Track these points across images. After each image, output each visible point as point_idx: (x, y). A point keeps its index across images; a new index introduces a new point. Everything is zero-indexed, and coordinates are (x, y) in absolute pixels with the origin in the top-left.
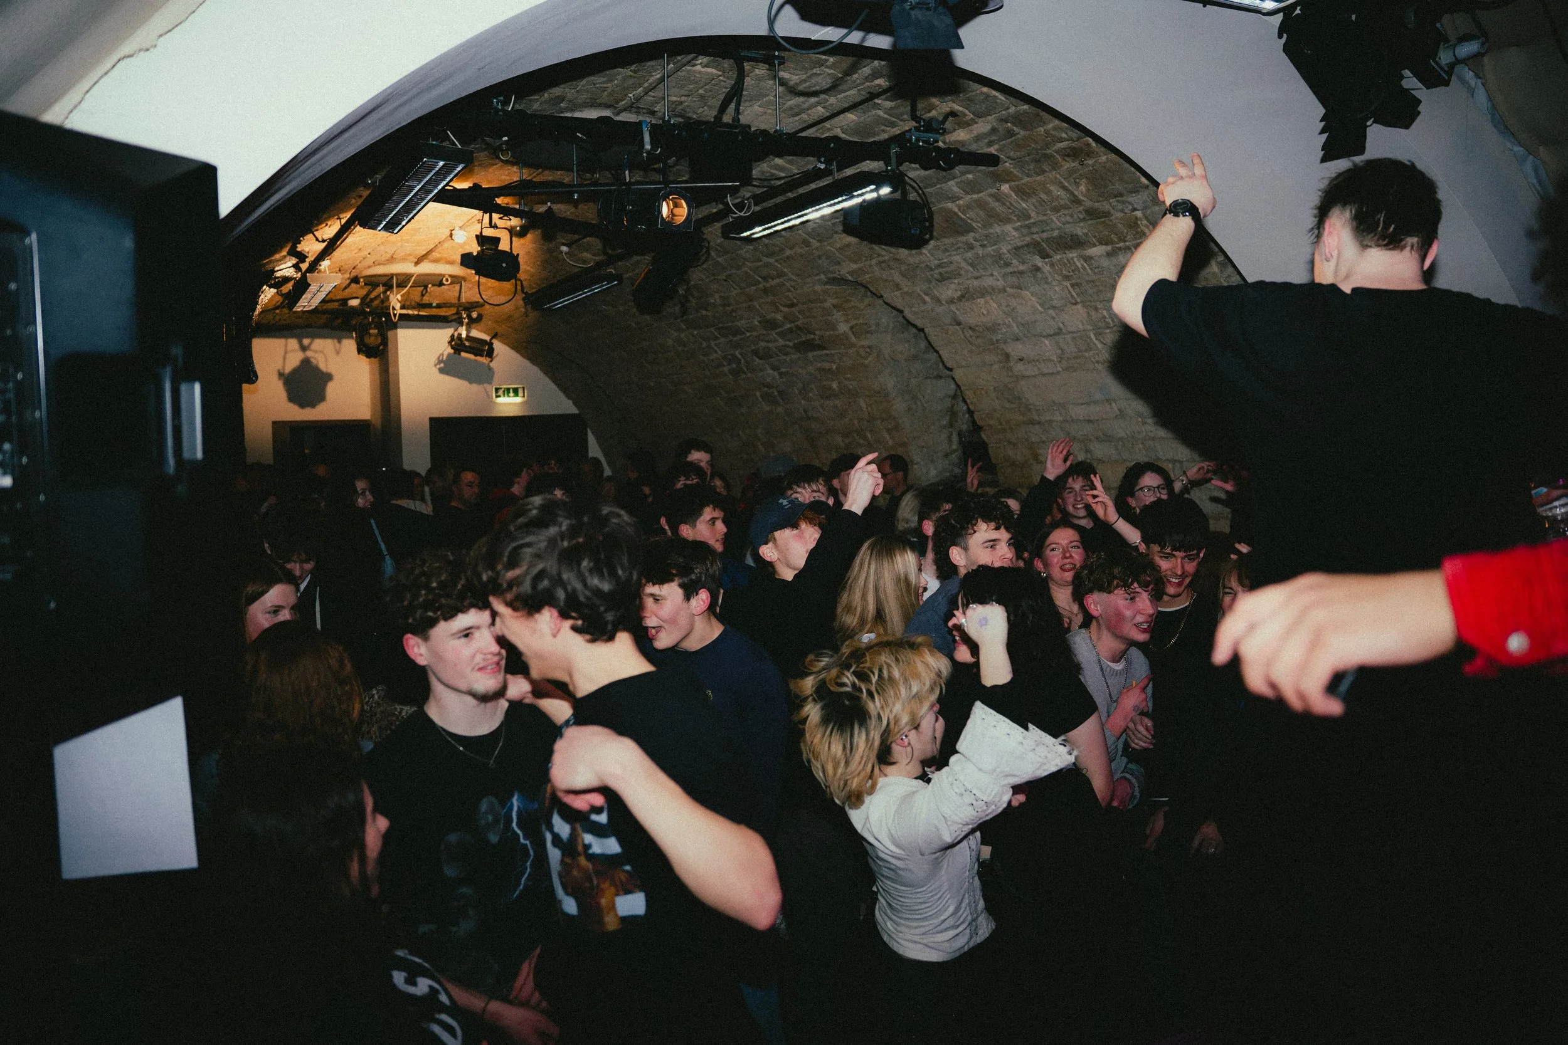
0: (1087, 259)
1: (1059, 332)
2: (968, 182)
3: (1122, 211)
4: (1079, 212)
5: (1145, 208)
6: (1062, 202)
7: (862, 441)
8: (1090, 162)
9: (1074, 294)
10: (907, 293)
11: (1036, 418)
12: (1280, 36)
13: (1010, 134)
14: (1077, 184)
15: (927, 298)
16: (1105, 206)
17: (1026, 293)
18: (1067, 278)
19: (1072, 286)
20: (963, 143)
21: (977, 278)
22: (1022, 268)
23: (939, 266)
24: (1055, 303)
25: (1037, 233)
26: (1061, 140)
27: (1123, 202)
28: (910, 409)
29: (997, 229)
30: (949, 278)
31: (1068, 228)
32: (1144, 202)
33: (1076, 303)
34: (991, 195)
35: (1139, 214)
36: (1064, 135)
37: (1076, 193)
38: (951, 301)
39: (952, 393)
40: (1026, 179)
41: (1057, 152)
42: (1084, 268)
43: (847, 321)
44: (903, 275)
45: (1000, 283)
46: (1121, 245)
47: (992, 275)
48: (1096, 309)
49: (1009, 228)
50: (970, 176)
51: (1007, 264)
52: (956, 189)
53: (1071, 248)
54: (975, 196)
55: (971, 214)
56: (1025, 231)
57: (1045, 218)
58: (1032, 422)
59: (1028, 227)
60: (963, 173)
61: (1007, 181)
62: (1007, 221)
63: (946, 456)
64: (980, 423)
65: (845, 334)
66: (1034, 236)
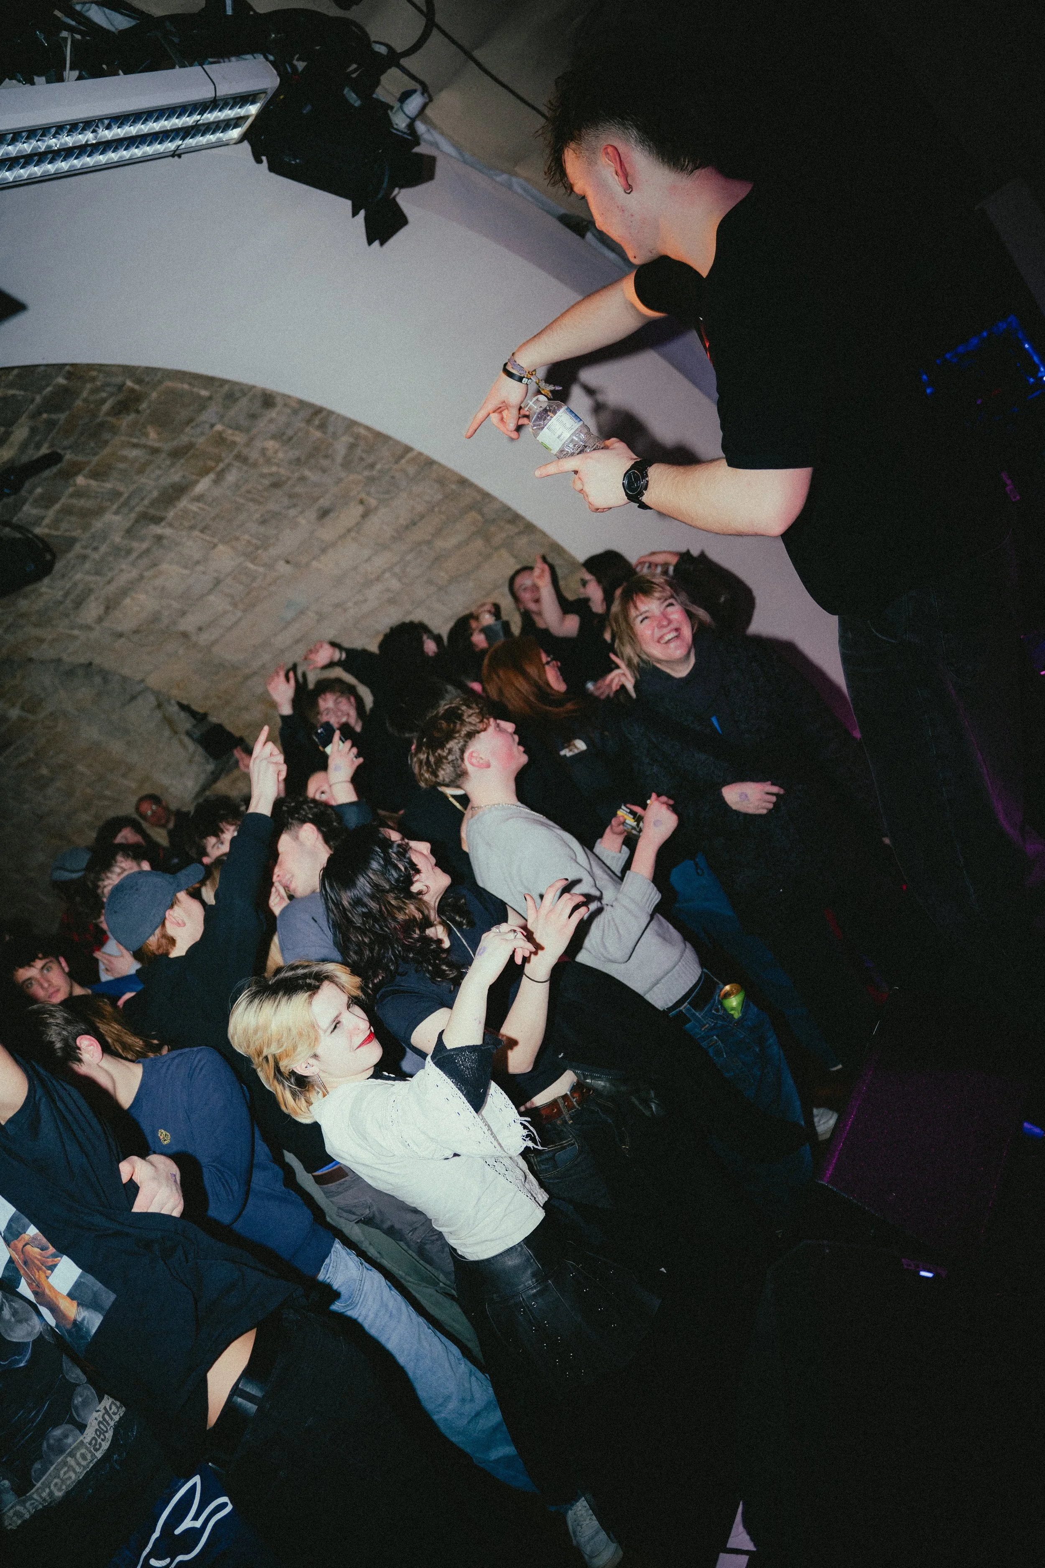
0: (199, 498)
1: (218, 582)
2: (42, 497)
3: (202, 434)
4: (164, 460)
5: (222, 417)
6: (143, 461)
7: (106, 803)
8: (144, 406)
9: (208, 538)
10: (54, 640)
11: (247, 671)
12: (259, 161)
13: (51, 424)
14: (146, 435)
15: (76, 632)
16: (184, 439)
17: (164, 566)
18: (192, 528)
19: (202, 531)
20: (12, 460)
21: (109, 582)
22: (145, 546)
23: (66, 595)
24: (197, 556)
25: (138, 504)
26: (103, 401)
27: (197, 426)
28: (128, 743)
29: (98, 525)
30: (83, 600)
31: (165, 481)
32: (217, 413)
33: (215, 546)
34: (71, 496)
35: (219, 427)
36: (104, 395)
37: (150, 443)
38: (100, 620)
39: (155, 703)
40: (96, 458)
41: (108, 414)
42: (203, 509)
43: (13, 705)
44: (36, 625)
45: (134, 573)
46: (221, 465)
47: (122, 570)
48: (237, 539)
49: (109, 517)
50: (39, 490)
51: (129, 552)
52: (35, 511)
53: (178, 498)
54: (57, 506)
55: (64, 526)
56: (125, 510)
57: (135, 486)
58: (247, 678)
59: (125, 504)
60: (31, 492)
61: (76, 474)
62: (100, 511)
63: (190, 761)
64: (201, 711)
65: (21, 719)
66: (137, 509)
